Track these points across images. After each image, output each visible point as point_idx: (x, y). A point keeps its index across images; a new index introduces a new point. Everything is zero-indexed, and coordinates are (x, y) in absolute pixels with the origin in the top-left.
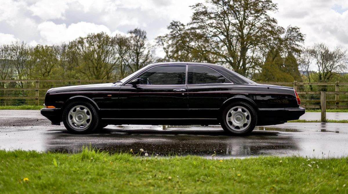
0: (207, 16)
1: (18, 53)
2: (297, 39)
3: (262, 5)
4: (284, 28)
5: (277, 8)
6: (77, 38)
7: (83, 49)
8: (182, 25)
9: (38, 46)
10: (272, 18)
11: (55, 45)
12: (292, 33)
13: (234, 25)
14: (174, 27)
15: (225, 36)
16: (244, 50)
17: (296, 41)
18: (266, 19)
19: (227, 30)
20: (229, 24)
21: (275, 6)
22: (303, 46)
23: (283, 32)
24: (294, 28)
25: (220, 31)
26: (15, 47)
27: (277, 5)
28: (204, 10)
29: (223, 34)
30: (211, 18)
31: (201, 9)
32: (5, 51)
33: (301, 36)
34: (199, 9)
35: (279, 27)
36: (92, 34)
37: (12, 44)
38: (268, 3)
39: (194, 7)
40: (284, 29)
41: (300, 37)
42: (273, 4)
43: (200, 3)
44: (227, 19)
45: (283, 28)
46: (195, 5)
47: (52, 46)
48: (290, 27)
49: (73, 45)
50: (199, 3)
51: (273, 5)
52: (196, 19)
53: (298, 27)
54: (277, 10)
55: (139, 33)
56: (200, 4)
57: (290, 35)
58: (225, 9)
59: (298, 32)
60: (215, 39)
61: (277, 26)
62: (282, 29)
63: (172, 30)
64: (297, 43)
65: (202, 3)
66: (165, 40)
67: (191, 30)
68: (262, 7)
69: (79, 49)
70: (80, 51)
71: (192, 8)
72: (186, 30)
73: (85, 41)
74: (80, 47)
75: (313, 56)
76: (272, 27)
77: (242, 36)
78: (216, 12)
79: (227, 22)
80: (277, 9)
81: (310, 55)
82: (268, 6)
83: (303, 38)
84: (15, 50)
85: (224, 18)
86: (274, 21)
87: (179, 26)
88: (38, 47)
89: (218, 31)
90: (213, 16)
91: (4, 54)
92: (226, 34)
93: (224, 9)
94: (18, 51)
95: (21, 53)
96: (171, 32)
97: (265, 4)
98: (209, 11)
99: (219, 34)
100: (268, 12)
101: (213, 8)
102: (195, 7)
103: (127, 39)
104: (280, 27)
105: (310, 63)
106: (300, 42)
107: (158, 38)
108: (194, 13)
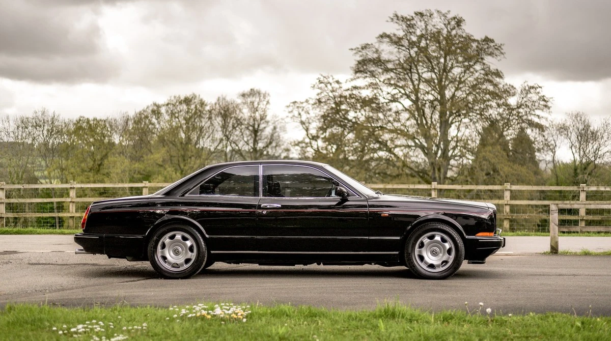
0: (380, 67)
1: (45, 132)
2: (539, 106)
3: (477, 47)
4: (514, 86)
5: (502, 51)
6: (150, 105)
7: (159, 123)
8: (338, 82)
9: (81, 119)
10: (494, 70)
11: (110, 118)
12: (529, 95)
13: (428, 82)
14: (322, 85)
15: (412, 100)
16: (445, 125)
17: (536, 109)
18: (483, 72)
19: (416, 91)
20: (419, 80)
21: (500, 48)
22: (550, 118)
23: (514, 95)
24: (533, 87)
25: (403, 92)
26: (41, 121)
27: (502, 47)
28: (375, 56)
29: (408, 97)
30: (387, 70)
31: (371, 55)
32: (22, 128)
33: (544, 100)
34: (367, 54)
35: (506, 84)
36: (175, 97)
37: (35, 116)
38: (488, 44)
39: (357, 51)
40: (515, 88)
41: (542, 103)
42: (496, 45)
43: (370, 43)
44: (415, 71)
45: (513, 87)
46: (360, 47)
47: (105, 118)
48: (526, 84)
49: (140, 119)
50: (368, 44)
51: (496, 47)
52: (361, 72)
53: (540, 86)
54: (502, 56)
55: (257, 95)
56: (369, 45)
57: (525, 99)
58: (411, 54)
59: (539, 93)
60: (394, 106)
61: (503, 84)
62: (512, 89)
63: (319, 91)
64: (538, 112)
65: (372, 44)
66: (304, 107)
67: (352, 90)
68: (477, 50)
69: (153, 124)
70: (155, 128)
71: (354, 52)
72: (344, 90)
73: (163, 110)
74: (154, 120)
75: (564, 135)
76: (495, 85)
77: (442, 102)
78: (397, 58)
79: (415, 77)
80: (502, 53)
81: (558, 132)
82: (488, 48)
83: (549, 104)
84: (40, 126)
85: (410, 70)
86: (498, 74)
87: (331, 84)
88: (80, 120)
89: (400, 92)
90: (390, 66)
91: (20, 133)
92: (413, 97)
93: (410, 53)
94: (46, 128)
95: (50, 132)
96: (318, 94)
97: (483, 45)
98: (384, 56)
99: (401, 97)
100: (488, 60)
101: (391, 53)
102: (360, 51)
103: (237, 106)
104: (508, 84)
105: (557, 147)
106: (544, 110)
107: (292, 104)
108: (358, 61)
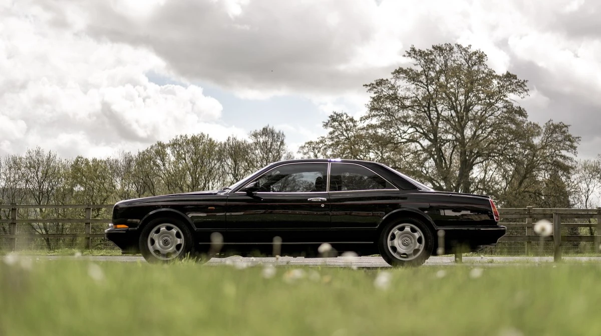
0: (397, 104)
1: (40, 174)
2: (564, 146)
3: (498, 83)
4: (539, 125)
5: (526, 88)
6: (154, 145)
7: (164, 165)
8: (352, 120)
9: (79, 159)
10: (517, 108)
11: (111, 158)
12: (554, 135)
13: (447, 120)
14: (336, 124)
15: (430, 140)
16: (467, 166)
17: (562, 149)
18: (505, 110)
19: (434, 130)
20: (438, 118)
21: (523, 85)
22: (575, 158)
23: (538, 134)
24: (556, 127)
25: (421, 131)
26: (34, 162)
27: (526, 84)
28: (391, 92)
29: (426, 135)
30: (404, 107)
31: (386, 92)
32: (15, 169)
33: (570, 140)
34: (383, 91)
35: (530, 123)
36: (181, 136)
37: (28, 156)
38: (510, 80)
39: (372, 87)
40: (540, 127)
41: (568, 143)
42: (519, 82)
43: (385, 79)
44: (434, 109)
45: (537, 126)
46: (375, 83)
47: (104, 159)
48: (551, 123)
49: (144, 159)
50: (382, 80)
51: (519, 84)
52: (377, 109)
53: (566, 124)
54: (526, 93)
55: (271, 135)
56: (384, 81)
57: (550, 139)
58: (430, 90)
59: (564, 132)
60: (413, 146)
61: (527, 122)
62: (536, 128)
63: (331, 130)
64: (564, 153)
65: (387, 80)
66: (320, 148)
67: (367, 130)
68: (499, 87)
69: (158, 166)
70: (160, 169)
71: (369, 88)
72: (359, 129)
73: (168, 151)
74: (159, 162)
75: (597, 179)
76: (518, 124)
77: (462, 141)
78: (414, 95)
79: (434, 115)
80: (526, 91)
81: (591, 176)
82: (510, 84)
83: (575, 144)
84: (34, 167)
85: (429, 108)
86: (521, 112)
87: (345, 123)
88: (78, 161)
89: (417, 131)
90: (408, 103)
91: (12, 175)
92: (432, 136)
93: (428, 90)
94: (41, 168)
95: (46, 175)
96: (331, 133)
97: (505, 81)
98: (401, 93)
99: (421, 137)
100: (511, 97)
101: (408, 89)
102: (374, 87)
103: (249, 146)
104: (532, 123)
105: (590, 192)
106: (570, 150)
107: (307, 145)
108: (373, 98)
